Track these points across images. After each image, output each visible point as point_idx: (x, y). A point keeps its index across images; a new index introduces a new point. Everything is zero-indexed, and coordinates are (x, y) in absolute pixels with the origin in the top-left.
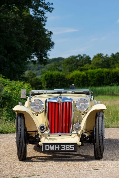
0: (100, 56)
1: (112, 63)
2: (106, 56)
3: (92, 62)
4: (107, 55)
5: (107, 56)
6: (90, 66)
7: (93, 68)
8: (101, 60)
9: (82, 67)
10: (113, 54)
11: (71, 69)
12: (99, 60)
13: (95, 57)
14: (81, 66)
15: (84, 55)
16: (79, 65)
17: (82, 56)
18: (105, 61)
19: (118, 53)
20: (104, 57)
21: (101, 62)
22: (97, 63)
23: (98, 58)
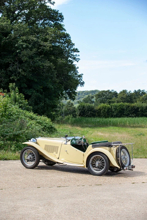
0: (124, 91)
1: (134, 98)
2: (129, 92)
3: (118, 97)
4: (130, 91)
5: (131, 92)
6: (117, 99)
7: (119, 101)
8: (125, 95)
9: (110, 100)
10: (135, 90)
11: (101, 101)
12: (123, 95)
13: (121, 93)
14: (110, 99)
15: (112, 90)
16: (108, 98)
17: (111, 91)
18: (129, 96)
19: (139, 90)
20: (128, 93)
21: (126, 97)
22: (122, 98)
23: (123, 93)
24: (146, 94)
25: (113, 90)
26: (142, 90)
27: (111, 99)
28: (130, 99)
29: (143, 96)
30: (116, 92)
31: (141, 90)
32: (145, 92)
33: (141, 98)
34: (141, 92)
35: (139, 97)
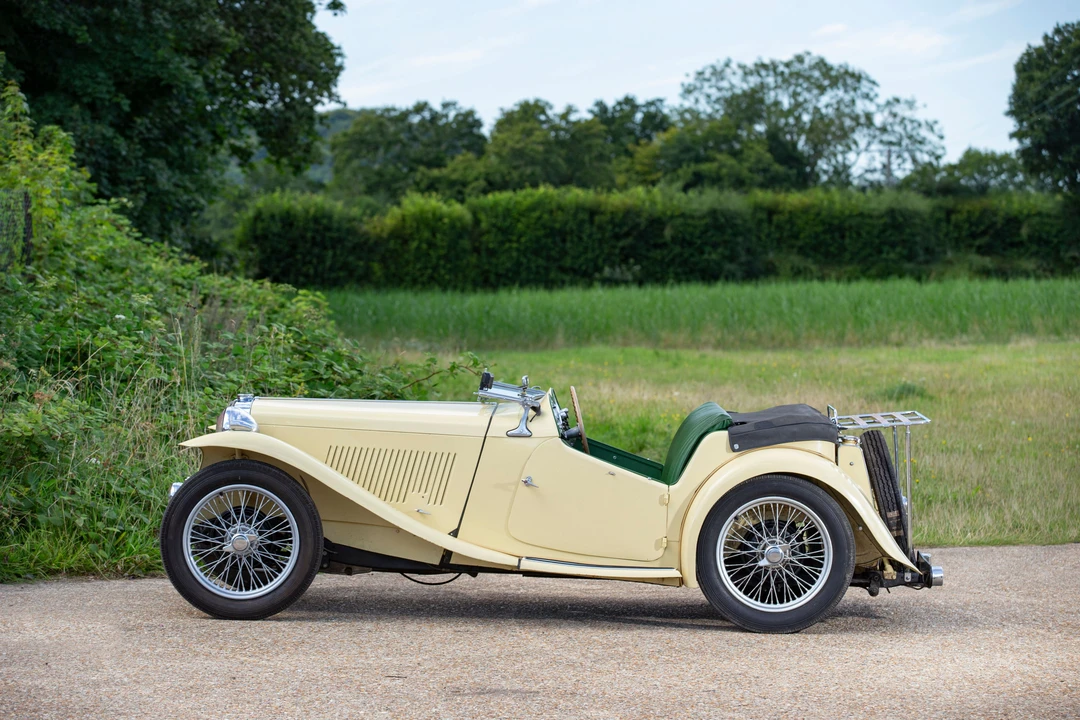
0: (530, 113)
1: (594, 152)
2: (564, 116)
3: (489, 148)
4: (570, 110)
5: (573, 118)
6: (480, 167)
7: (497, 178)
8: (537, 137)
9: (435, 172)
10: (600, 104)
11: (375, 179)
12: (528, 133)
13: (507, 121)
14: (430, 165)
15: (446, 105)
16: (420, 162)
17: (437, 108)
18: (560, 143)
19: (628, 101)
20: (557, 121)
21: (541, 148)
22: (518, 154)
23: (521, 125)
24: (673, 131)
25: (454, 104)
26: (649, 104)
27: (438, 163)
28: (569, 160)
29: (659, 139)
30: (471, 113)
31: (640, 100)
32: (666, 111)
33: (643, 152)
34: (639, 116)
35: (628, 146)
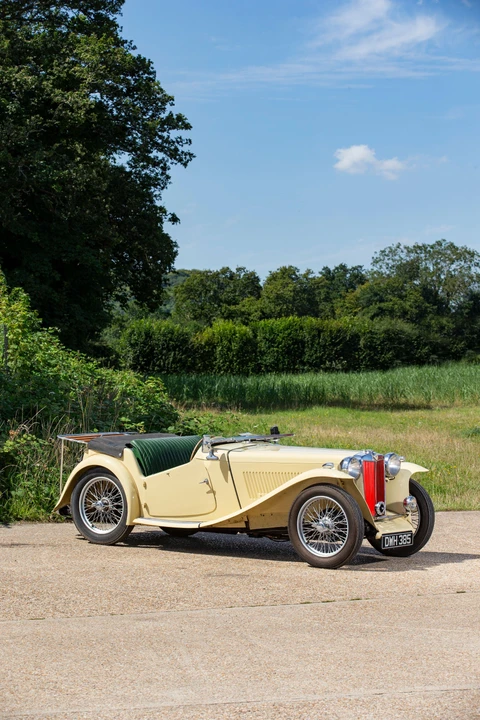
0: (287, 273)
1: (323, 296)
2: (305, 276)
3: (263, 293)
4: (309, 272)
5: (310, 276)
6: (259, 304)
7: (267, 311)
8: (291, 287)
9: (232, 308)
10: (326, 269)
11: (199, 311)
12: (285, 285)
13: (273, 278)
14: (229, 303)
15: (239, 270)
16: (225, 301)
17: (234, 271)
18: (303, 290)
19: (343, 267)
20: (301, 278)
21: (292, 294)
22: (279, 297)
23: (281, 281)
24: (367, 284)
25: (244, 269)
26: (354, 269)
27: (235, 302)
28: (308, 300)
29: (360, 289)
30: (253, 273)
31: (349, 267)
32: (363, 273)
33: (350, 296)
34: (348, 275)
35: (343, 293)
